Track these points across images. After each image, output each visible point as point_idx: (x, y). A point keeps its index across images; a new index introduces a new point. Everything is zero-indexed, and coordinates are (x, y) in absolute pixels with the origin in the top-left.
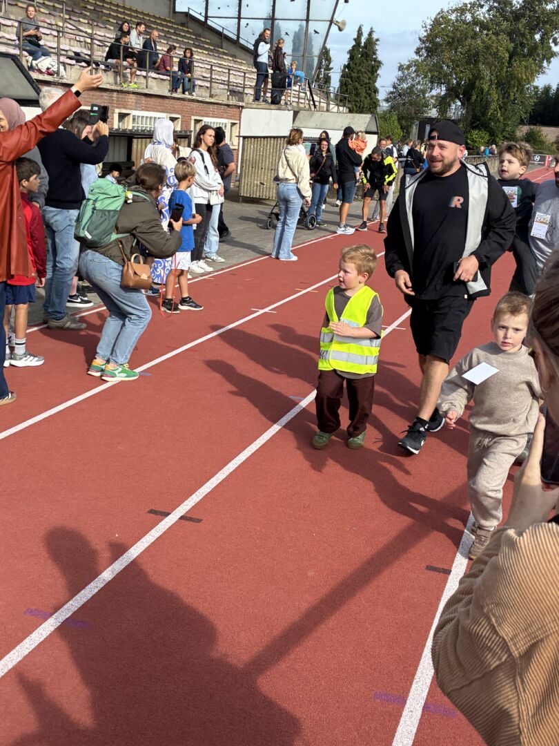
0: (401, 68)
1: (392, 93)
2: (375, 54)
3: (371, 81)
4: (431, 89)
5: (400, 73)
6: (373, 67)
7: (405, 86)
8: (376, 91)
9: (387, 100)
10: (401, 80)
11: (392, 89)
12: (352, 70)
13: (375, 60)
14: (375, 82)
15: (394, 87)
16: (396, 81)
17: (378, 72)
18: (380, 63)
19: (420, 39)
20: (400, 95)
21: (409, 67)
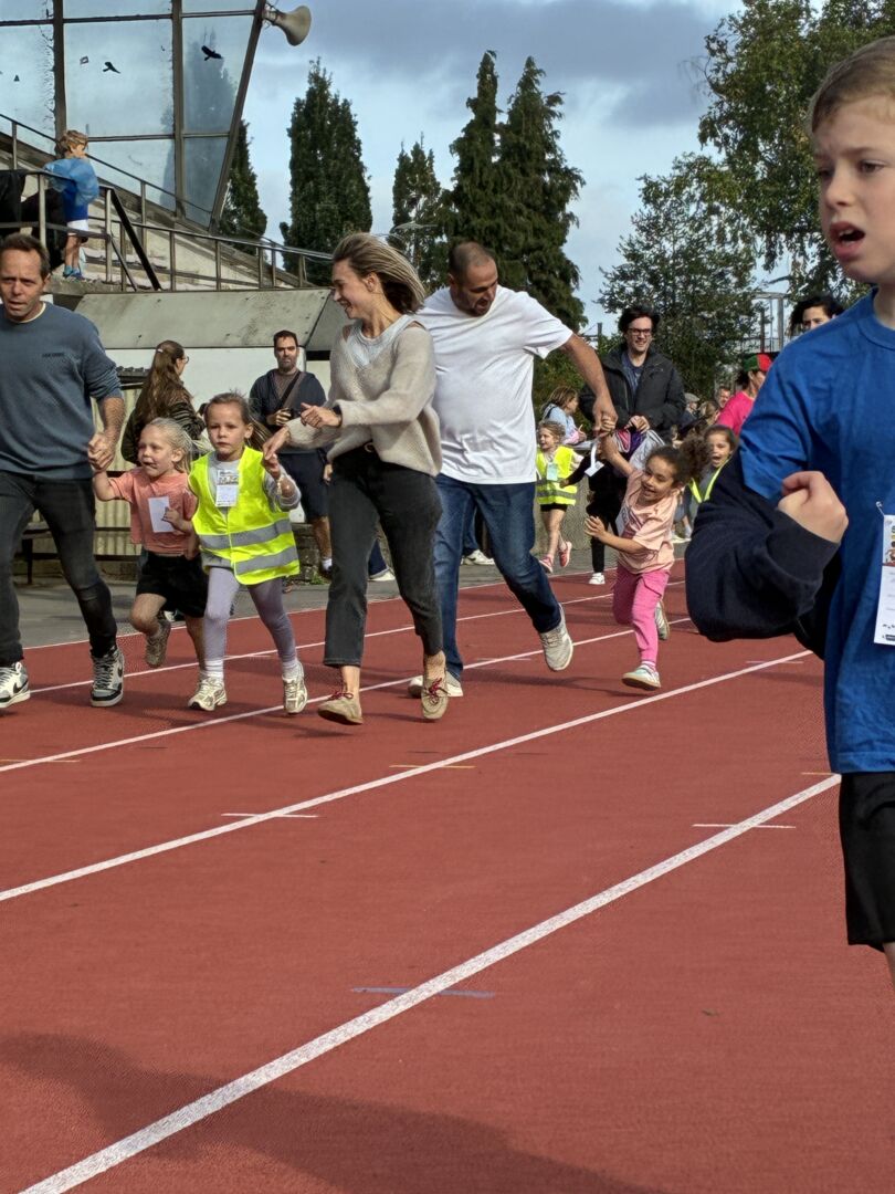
1: (624, 276)
2: (551, 148)
3: (544, 241)
4: (771, 257)
5: (649, 210)
6: (547, 191)
7: (669, 247)
8: (569, 273)
10: (652, 228)
12: (473, 210)
13: (555, 168)
14: (563, 241)
15: (633, 256)
16: (635, 234)
17: (570, 207)
18: (571, 176)
19: (716, 88)
20: (654, 279)
21: (680, 184)
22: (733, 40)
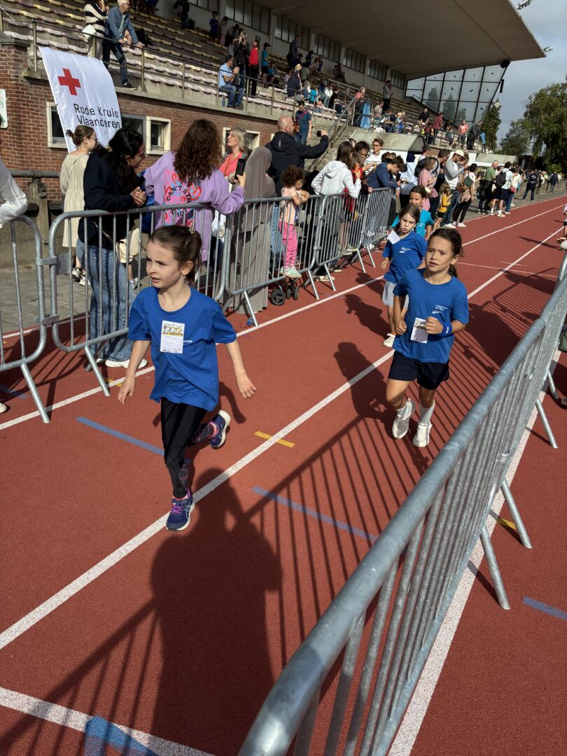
0: (513, 124)
1: (505, 140)
2: (497, 115)
3: (494, 132)
4: (531, 138)
5: (511, 127)
6: (495, 124)
7: (514, 135)
8: (495, 138)
9: (501, 144)
10: (512, 132)
11: (506, 138)
13: (497, 119)
14: (496, 132)
15: (507, 136)
16: (508, 132)
17: (499, 126)
18: (500, 121)
19: (527, 106)
20: (510, 141)
21: (518, 123)
22: (534, 98)
